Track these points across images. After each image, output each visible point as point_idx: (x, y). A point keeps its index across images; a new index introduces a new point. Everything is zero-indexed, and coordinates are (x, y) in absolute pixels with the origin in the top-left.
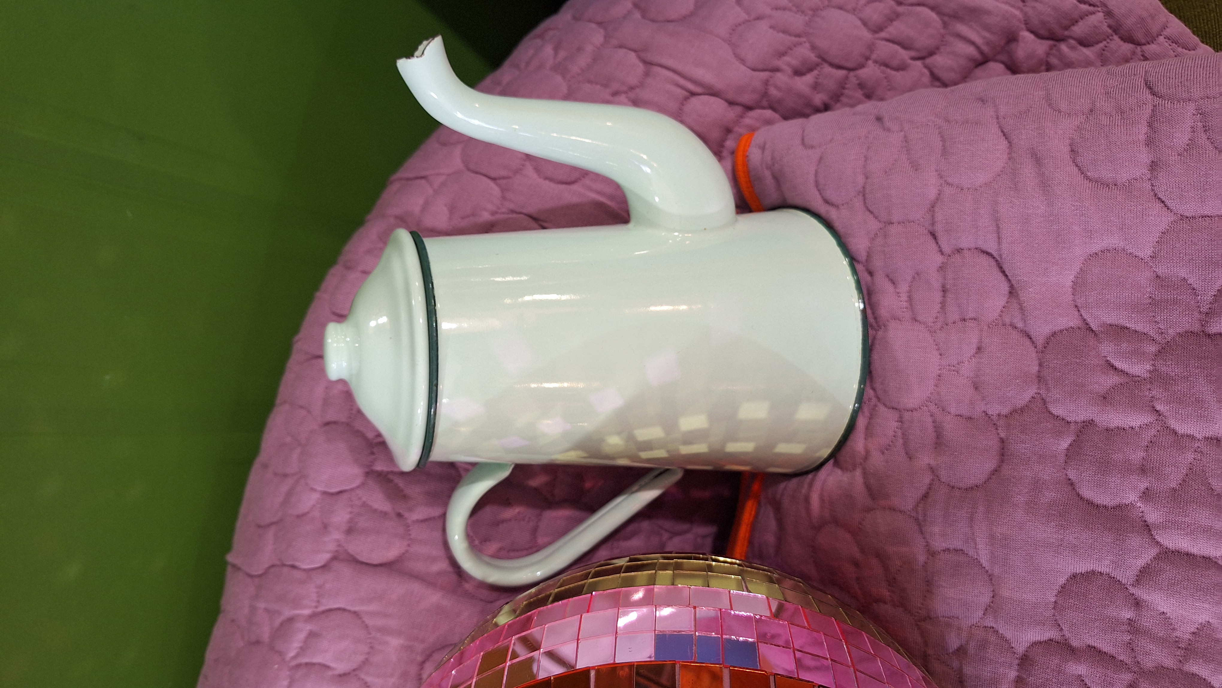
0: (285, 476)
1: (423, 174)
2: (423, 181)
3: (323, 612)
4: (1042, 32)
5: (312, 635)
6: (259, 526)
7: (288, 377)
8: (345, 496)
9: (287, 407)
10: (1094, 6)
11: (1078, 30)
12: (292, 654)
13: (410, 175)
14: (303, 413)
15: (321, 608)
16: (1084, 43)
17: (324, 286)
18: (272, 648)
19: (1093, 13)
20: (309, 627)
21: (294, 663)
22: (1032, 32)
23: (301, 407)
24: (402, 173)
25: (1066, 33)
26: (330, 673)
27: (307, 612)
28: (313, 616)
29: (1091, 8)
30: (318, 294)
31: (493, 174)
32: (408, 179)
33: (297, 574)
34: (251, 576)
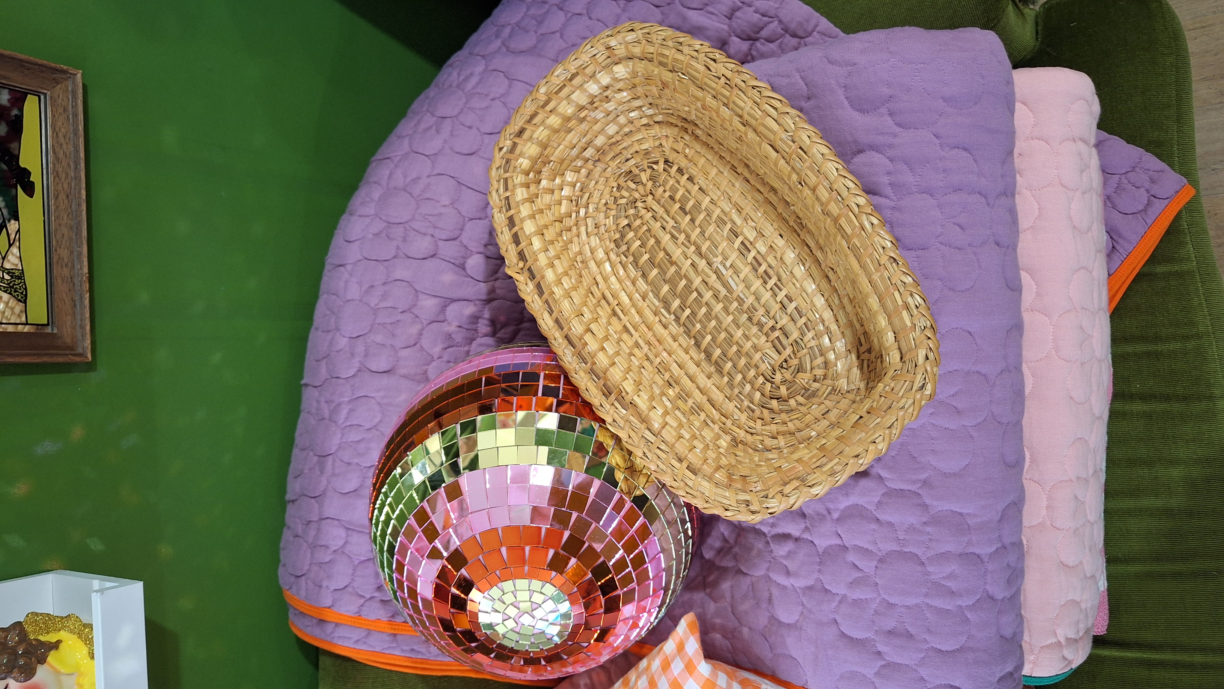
0: (328, 331)
1: (388, 156)
2: (388, 160)
3: (356, 399)
4: (743, 36)
5: (351, 410)
6: (317, 361)
7: (325, 279)
8: (361, 338)
9: (325, 296)
10: (772, 17)
11: (764, 33)
12: (341, 422)
13: (381, 157)
14: (335, 297)
15: (355, 397)
16: (770, 40)
17: (339, 226)
18: (330, 420)
19: (771, 22)
20: (349, 407)
21: (343, 426)
22: (738, 37)
23: (333, 294)
24: (377, 157)
25: (758, 35)
26: (362, 428)
27: (347, 399)
28: (350, 402)
29: (770, 19)
30: (336, 231)
31: (427, 154)
32: (381, 160)
33: (340, 381)
34: (316, 387)
